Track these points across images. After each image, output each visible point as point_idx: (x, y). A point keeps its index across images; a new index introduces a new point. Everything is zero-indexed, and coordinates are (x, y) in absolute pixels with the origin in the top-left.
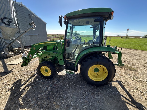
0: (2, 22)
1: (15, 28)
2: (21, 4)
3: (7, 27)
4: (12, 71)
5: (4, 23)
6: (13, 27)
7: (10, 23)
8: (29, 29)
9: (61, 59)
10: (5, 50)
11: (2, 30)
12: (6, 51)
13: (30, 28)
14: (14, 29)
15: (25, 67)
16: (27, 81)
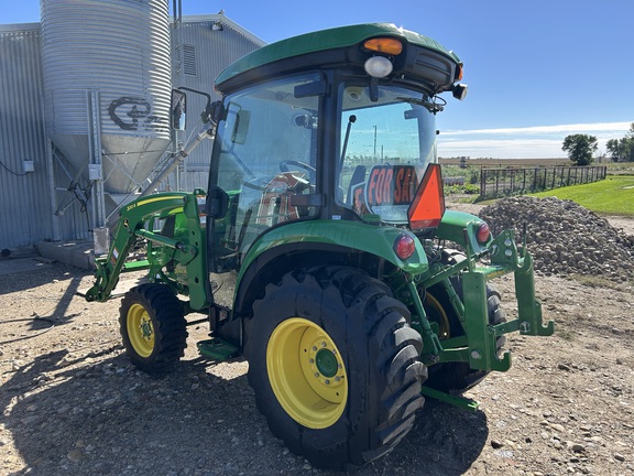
0: (112, 119)
1: (154, 138)
2: (217, 18)
3: (125, 135)
4: (74, 319)
5: (118, 121)
6: (147, 133)
7: (139, 120)
8: (197, 138)
9: (197, 280)
10: (98, 233)
11: (106, 150)
12: (99, 239)
13: (201, 135)
14: (149, 144)
15: (96, 304)
16: (75, 362)
